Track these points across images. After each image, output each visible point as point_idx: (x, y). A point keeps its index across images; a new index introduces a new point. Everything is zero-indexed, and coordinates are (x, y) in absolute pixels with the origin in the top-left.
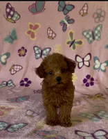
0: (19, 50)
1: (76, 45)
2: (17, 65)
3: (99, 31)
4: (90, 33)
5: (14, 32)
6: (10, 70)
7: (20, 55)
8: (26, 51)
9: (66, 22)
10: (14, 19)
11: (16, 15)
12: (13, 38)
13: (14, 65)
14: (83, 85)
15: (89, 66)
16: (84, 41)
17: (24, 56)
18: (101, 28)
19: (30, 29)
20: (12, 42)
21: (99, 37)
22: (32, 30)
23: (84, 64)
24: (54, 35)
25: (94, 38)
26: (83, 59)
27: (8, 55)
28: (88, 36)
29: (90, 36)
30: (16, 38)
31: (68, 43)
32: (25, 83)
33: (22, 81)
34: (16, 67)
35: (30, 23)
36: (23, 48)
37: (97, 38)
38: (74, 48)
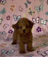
0: (7, 17)
1: (32, 13)
2: (6, 24)
3: (42, 7)
4: (38, 8)
5: (4, 9)
6: (3, 27)
7: (7, 20)
8: (10, 17)
9: (27, 3)
10: (4, 3)
11: (4, 1)
12: (4, 12)
13: (5, 24)
14: (36, 32)
15: (38, 23)
16: (36, 12)
17: (9, 20)
18: (43, 5)
19: (11, 7)
20: (3, 14)
21: (42, 9)
22: (12, 8)
23: (36, 22)
24: (22, 10)
25: (40, 10)
26: (36, 20)
27: (2, 20)
28: (37, 9)
29: (38, 9)
30: (5, 12)
31: (29, 13)
32: (11, 32)
33: (9, 31)
34: (6, 25)
35: (11, 5)
36: (8, 16)
37: (41, 10)
38: (31, 15)
